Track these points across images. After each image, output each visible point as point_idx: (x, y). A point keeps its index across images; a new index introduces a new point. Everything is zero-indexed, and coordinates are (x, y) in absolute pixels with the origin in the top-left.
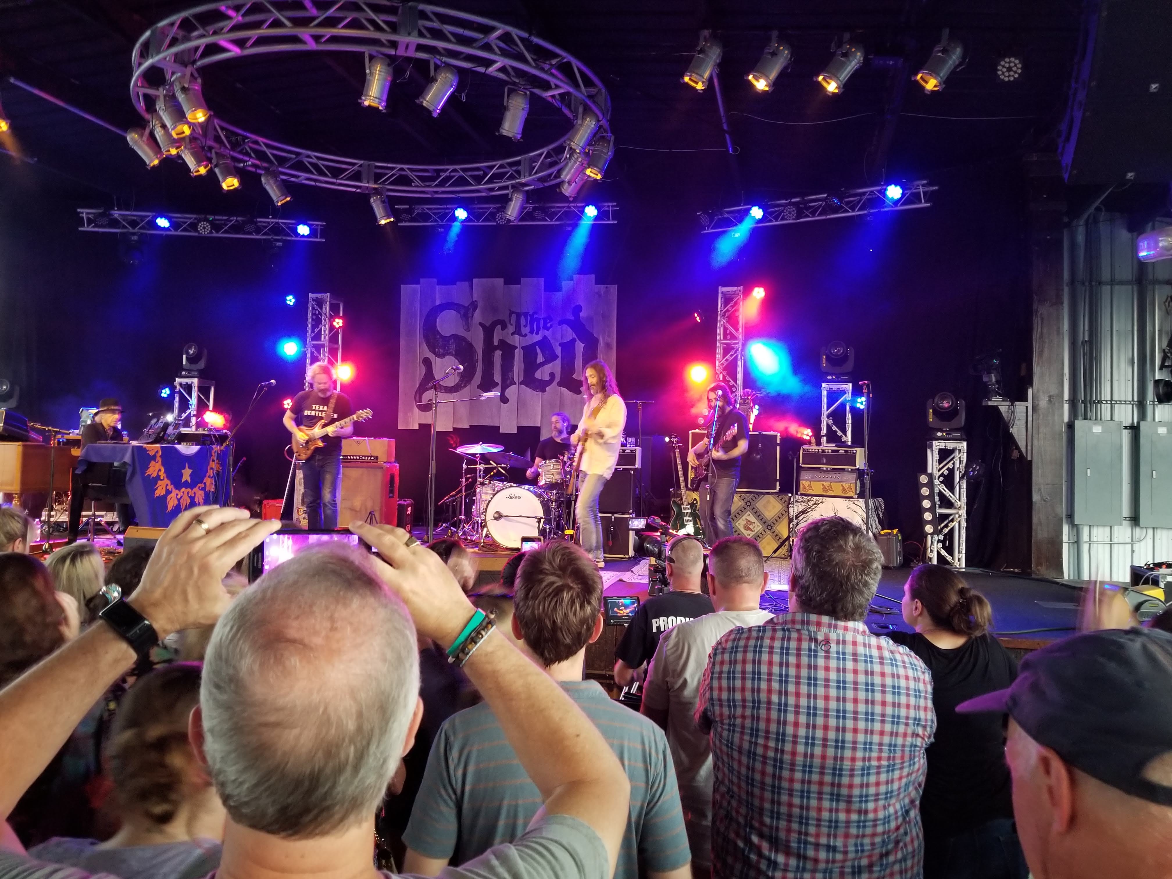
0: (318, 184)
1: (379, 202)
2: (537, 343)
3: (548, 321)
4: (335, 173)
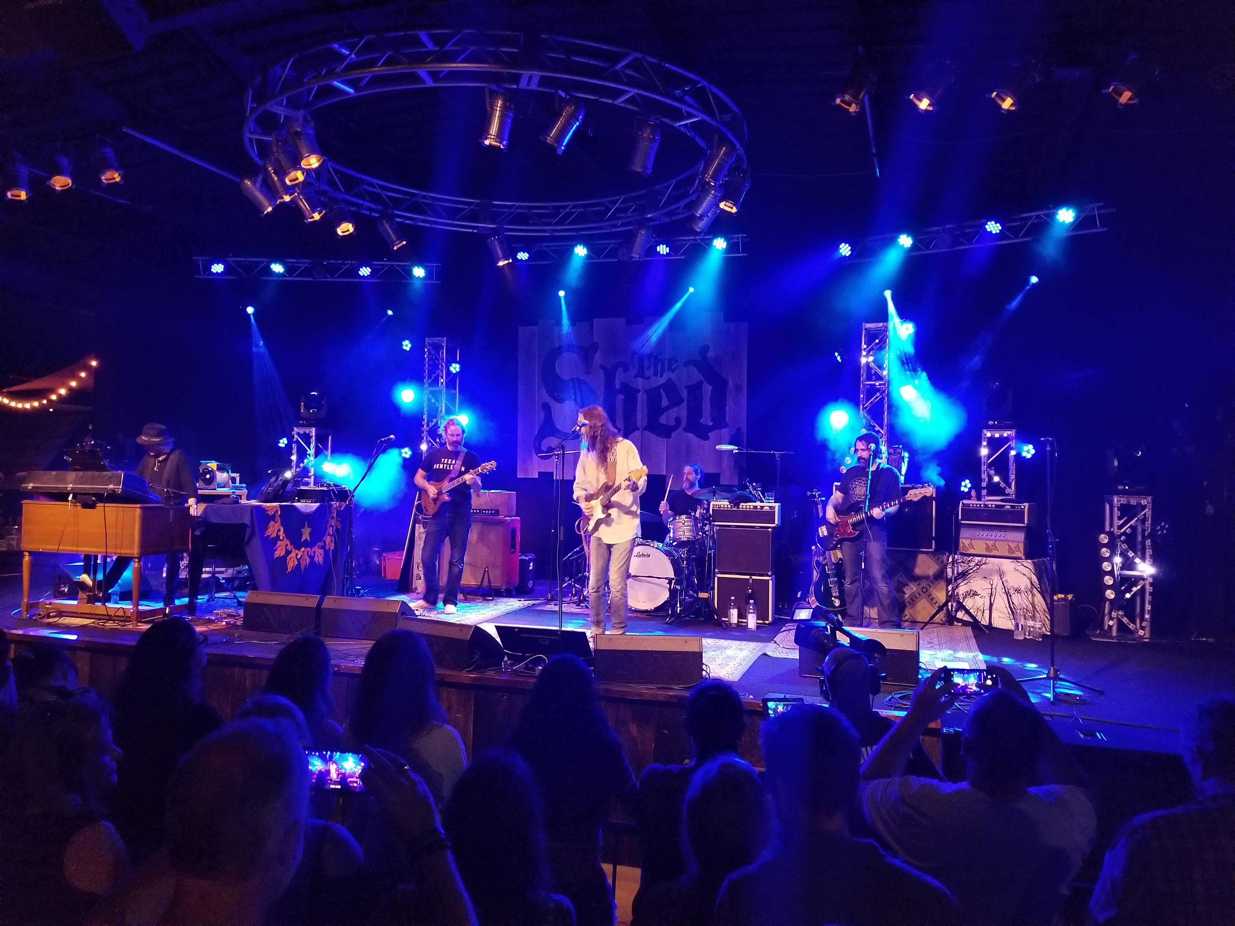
0: (435, 226)
1: (496, 243)
2: (662, 386)
3: (673, 362)
4: (451, 213)
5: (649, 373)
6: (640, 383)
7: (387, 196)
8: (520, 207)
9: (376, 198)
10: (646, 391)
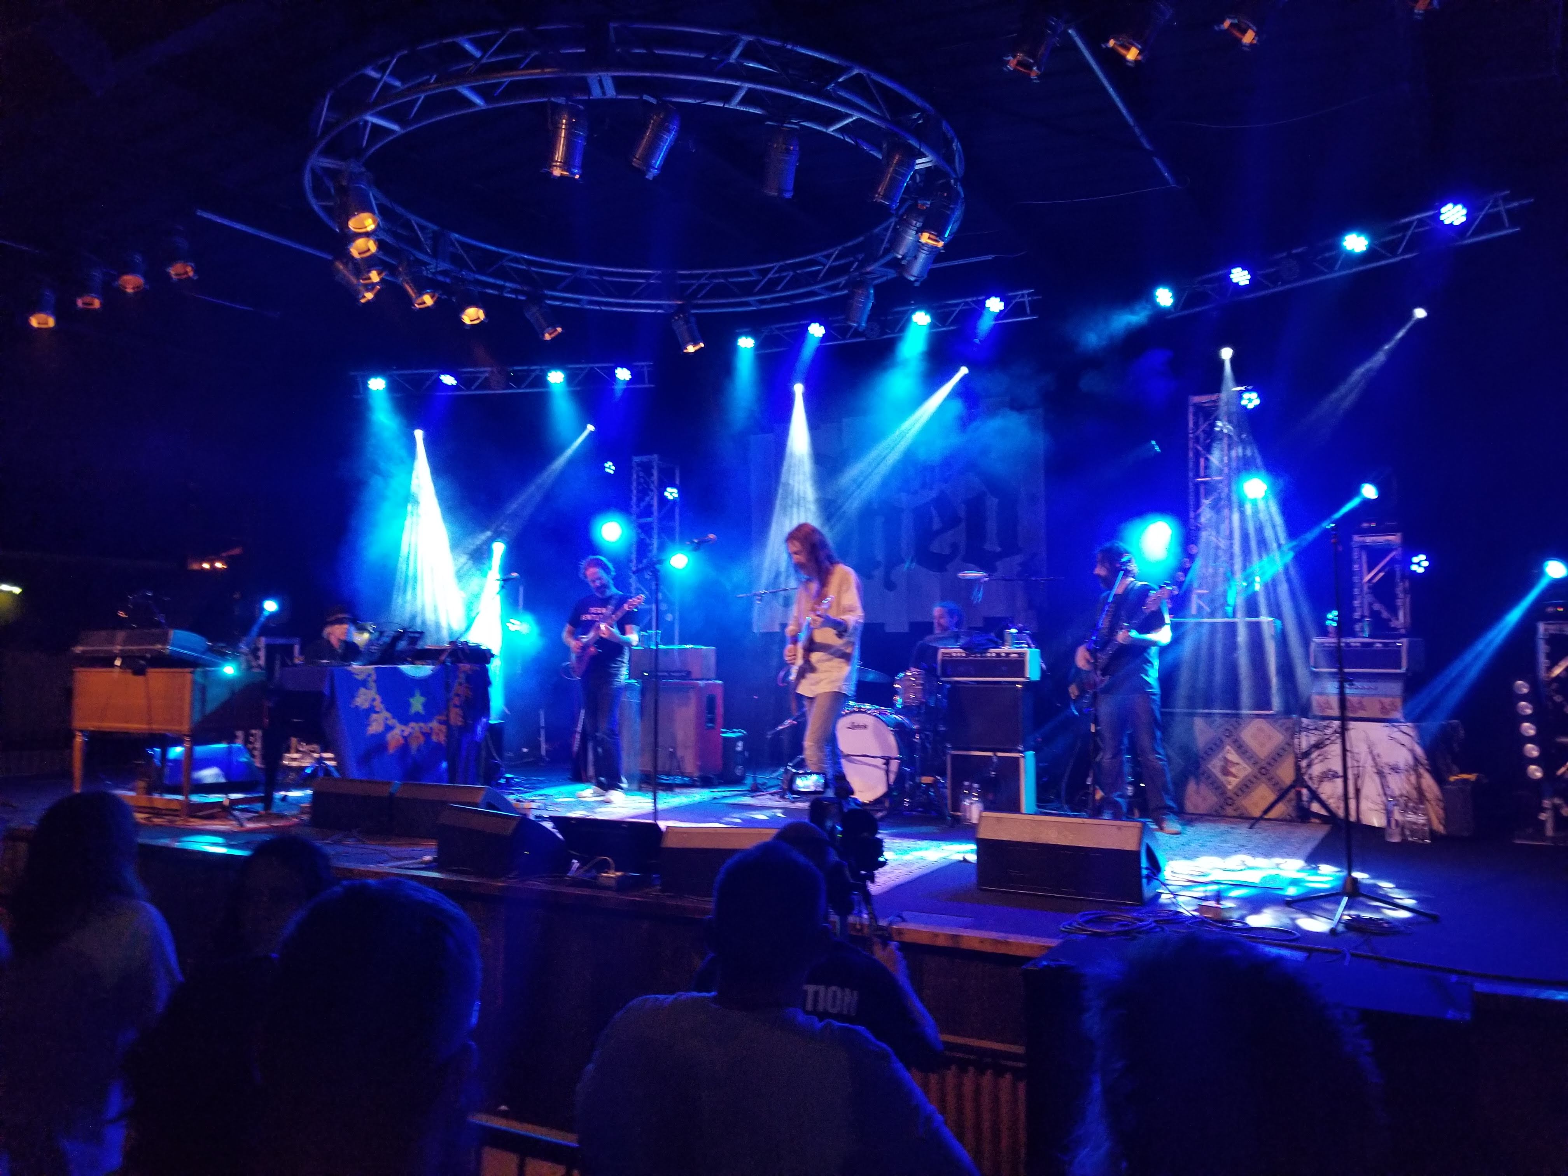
0: (603, 308)
1: (681, 323)
2: (932, 502)
3: (946, 469)
4: (625, 291)
6: (904, 500)
7: (536, 273)
9: (524, 277)
10: (913, 511)
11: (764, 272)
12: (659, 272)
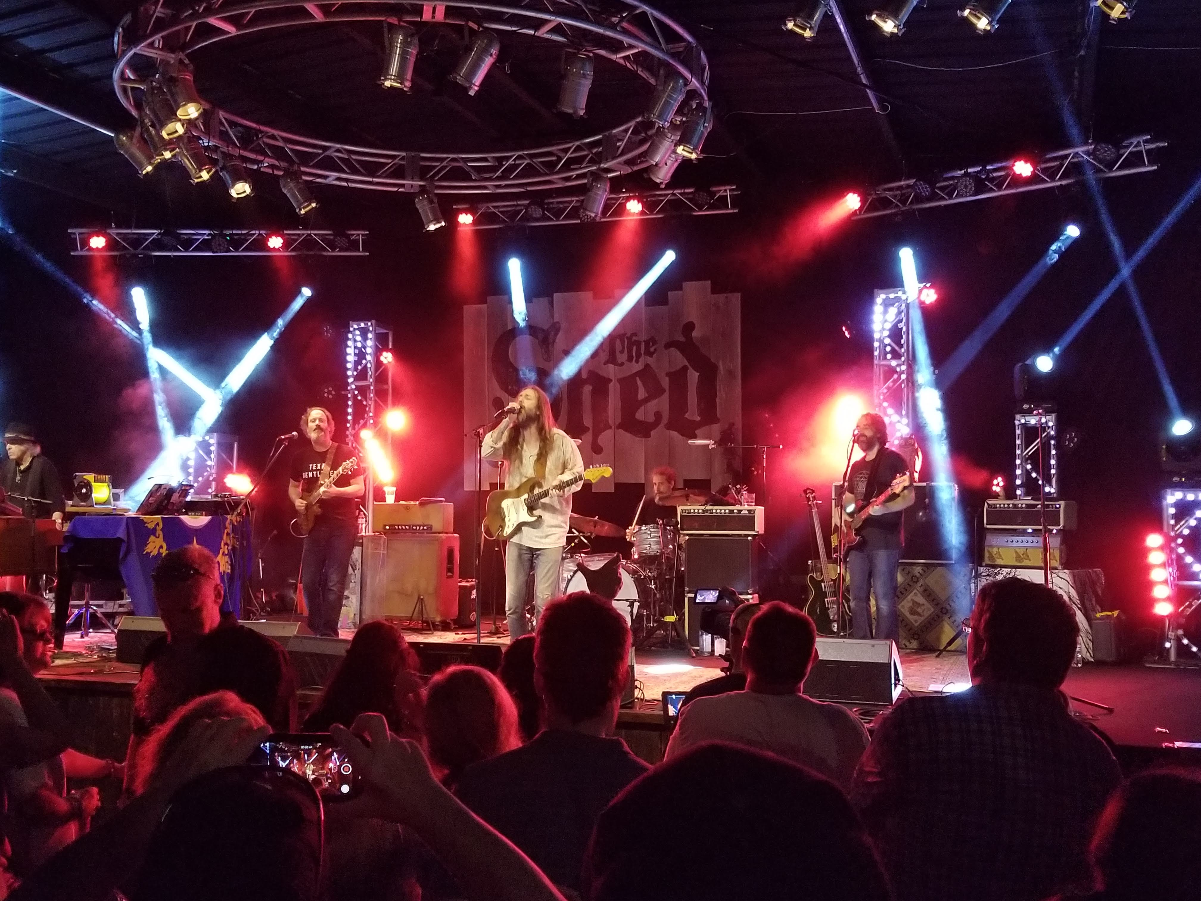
0: (350, 184)
1: (426, 202)
2: (637, 374)
3: (651, 344)
4: (372, 169)
5: (622, 358)
6: (611, 371)
7: (292, 150)
8: (454, 160)
9: (279, 153)
10: (620, 381)
11: (500, 160)
12: (404, 154)
